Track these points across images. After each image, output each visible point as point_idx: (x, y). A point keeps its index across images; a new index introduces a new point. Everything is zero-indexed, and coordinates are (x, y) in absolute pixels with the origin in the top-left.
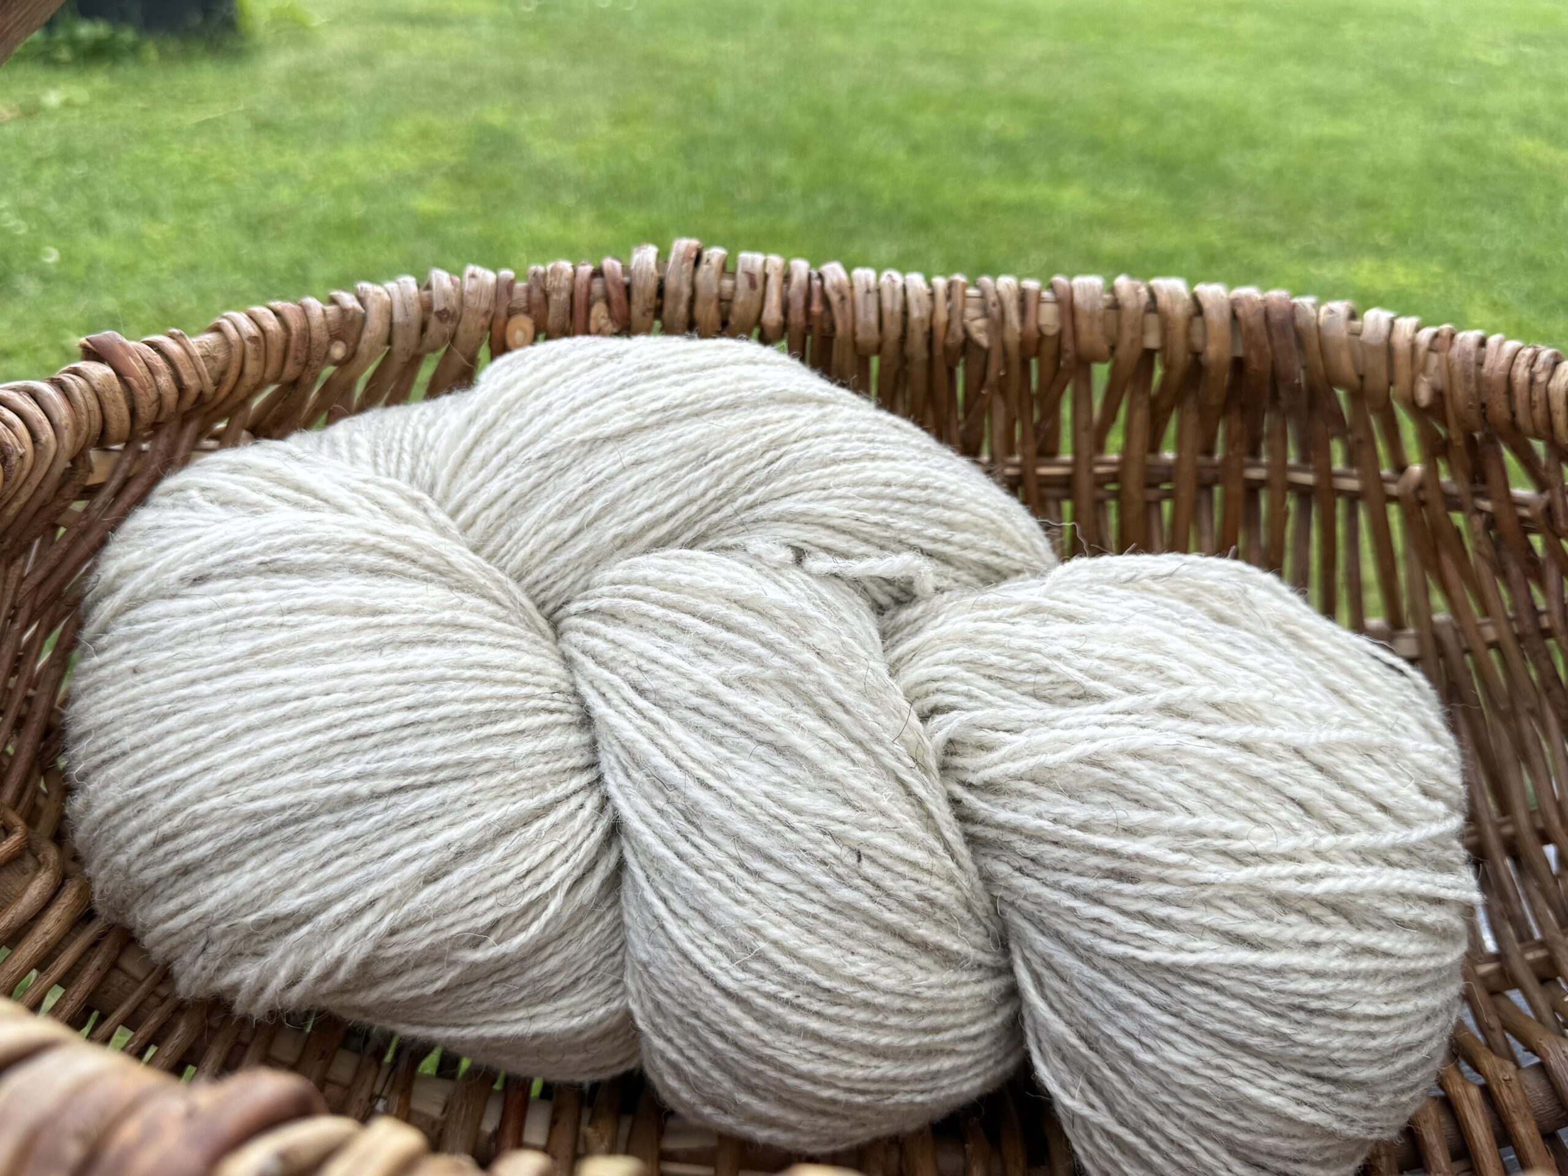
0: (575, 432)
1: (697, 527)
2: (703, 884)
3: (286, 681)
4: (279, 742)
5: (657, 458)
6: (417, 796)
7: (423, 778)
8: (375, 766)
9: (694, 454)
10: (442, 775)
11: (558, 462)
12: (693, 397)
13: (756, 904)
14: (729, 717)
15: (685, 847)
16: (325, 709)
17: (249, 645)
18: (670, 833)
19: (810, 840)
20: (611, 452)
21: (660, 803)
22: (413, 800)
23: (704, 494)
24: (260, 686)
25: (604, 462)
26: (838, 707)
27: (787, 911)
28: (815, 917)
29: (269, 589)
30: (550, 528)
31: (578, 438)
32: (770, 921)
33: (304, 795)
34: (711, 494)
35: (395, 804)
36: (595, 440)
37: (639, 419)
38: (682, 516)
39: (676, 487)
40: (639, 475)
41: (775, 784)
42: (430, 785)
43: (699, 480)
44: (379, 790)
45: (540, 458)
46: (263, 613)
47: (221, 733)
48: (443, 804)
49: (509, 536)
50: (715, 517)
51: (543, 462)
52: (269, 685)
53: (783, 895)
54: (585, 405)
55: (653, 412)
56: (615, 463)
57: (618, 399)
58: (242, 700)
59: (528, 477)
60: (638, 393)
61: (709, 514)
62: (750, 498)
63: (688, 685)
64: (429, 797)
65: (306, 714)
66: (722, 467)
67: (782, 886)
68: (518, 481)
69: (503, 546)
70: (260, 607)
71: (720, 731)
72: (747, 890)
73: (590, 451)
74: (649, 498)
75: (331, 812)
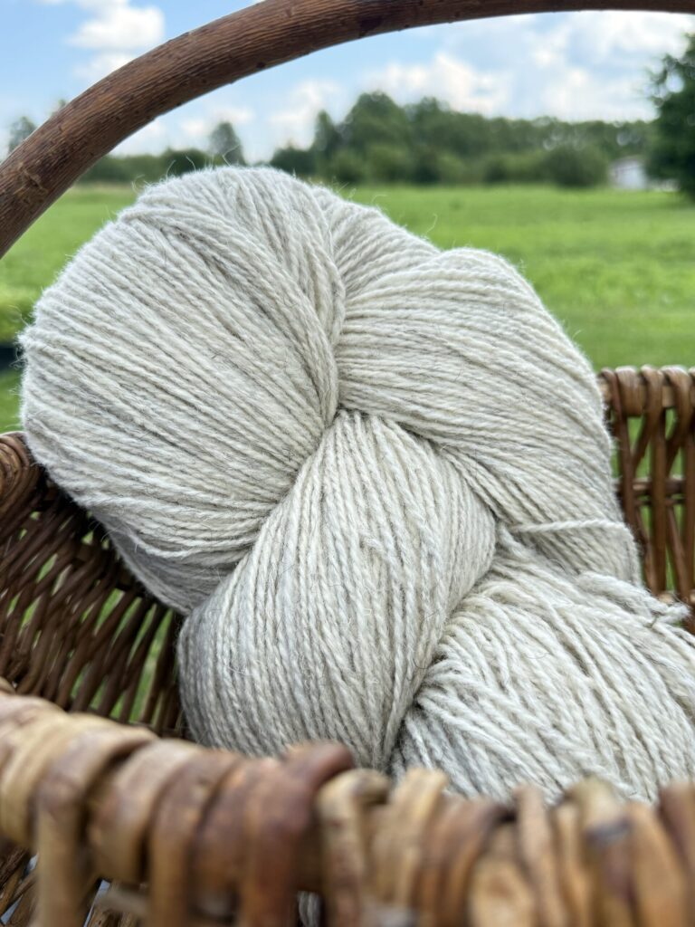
0: (452, 339)
1: (460, 442)
2: (251, 618)
3: (159, 331)
4: (126, 357)
5: (476, 390)
6: (161, 446)
7: (172, 439)
8: (154, 414)
9: (496, 405)
10: (182, 445)
11: (428, 345)
12: (526, 374)
13: (261, 653)
14: (344, 559)
15: (261, 593)
16: (160, 361)
17: (164, 296)
18: (262, 579)
19: (313, 657)
20: (457, 365)
21: (274, 561)
22: (157, 446)
23: (480, 429)
24: (147, 322)
25: (450, 367)
26: (401, 613)
27: (271, 672)
28: (281, 687)
29: (203, 275)
30: (391, 375)
31: (449, 344)
32: (260, 668)
33: (113, 398)
34: (483, 433)
35: (147, 441)
36: (455, 351)
37: (486, 361)
38: (459, 431)
39: (469, 413)
40: (458, 391)
41: (327, 612)
42: (173, 444)
43: (485, 420)
44: (146, 426)
45: (421, 336)
46: (187, 286)
47: (110, 327)
48: (170, 460)
49: (370, 357)
50: (474, 446)
51: (420, 339)
52: (151, 325)
53: (278, 662)
54: (470, 328)
55: (500, 364)
56: (453, 374)
57: (489, 341)
58: (132, 320)
59: (407, 340)
60: (501, 346)
61: (473, 442)
62: (501, 454)
63: (344, 524)
64: (166, 451)
65: (151, 356)
66: (503, 424)
67: (281, 658)
68: (400, 337)
69: (362, 358)
70: (189, 282)
71: (333, 560)
72: (265, 643)
73: (449, 354)
74: (451, 406)
75: (118, 417)
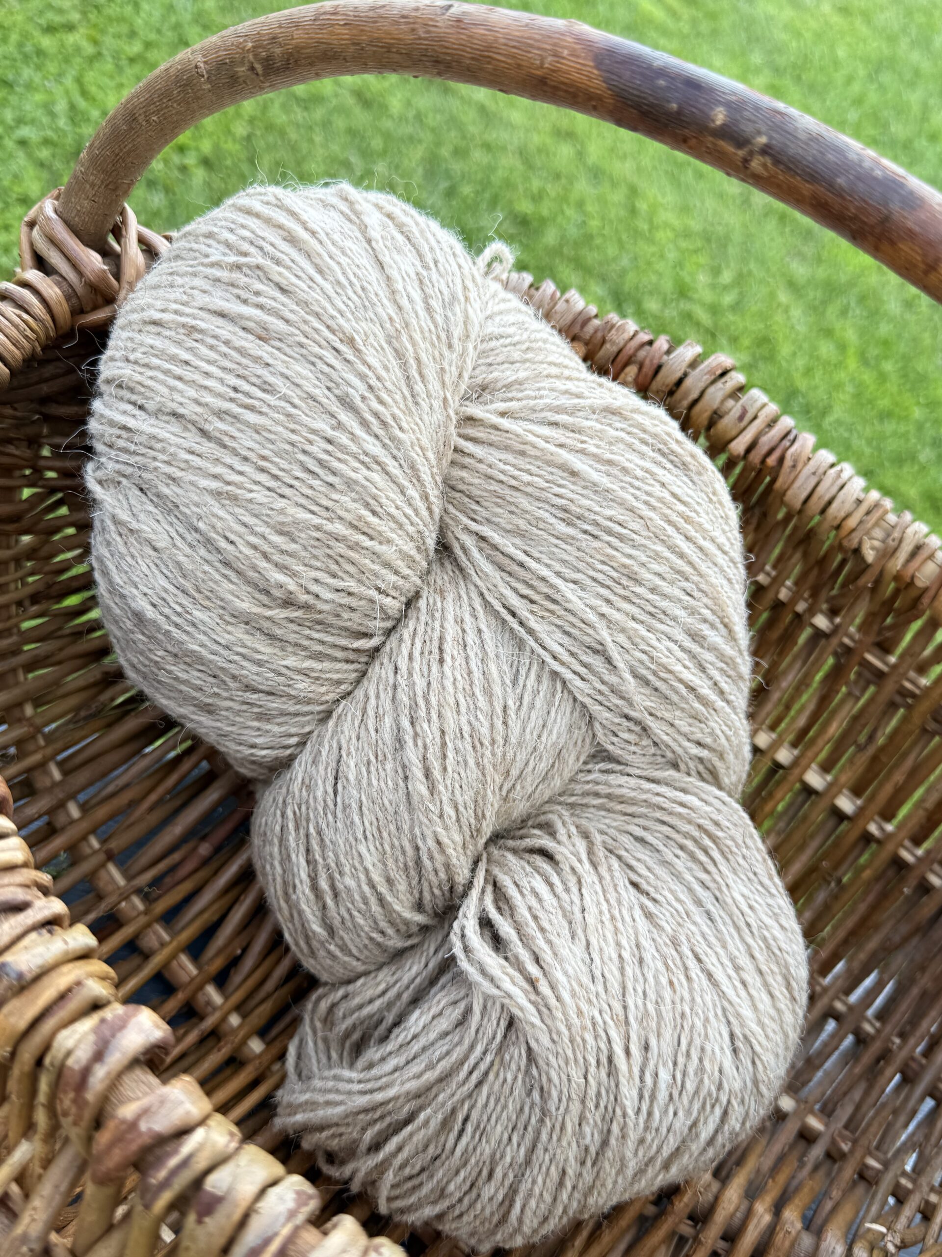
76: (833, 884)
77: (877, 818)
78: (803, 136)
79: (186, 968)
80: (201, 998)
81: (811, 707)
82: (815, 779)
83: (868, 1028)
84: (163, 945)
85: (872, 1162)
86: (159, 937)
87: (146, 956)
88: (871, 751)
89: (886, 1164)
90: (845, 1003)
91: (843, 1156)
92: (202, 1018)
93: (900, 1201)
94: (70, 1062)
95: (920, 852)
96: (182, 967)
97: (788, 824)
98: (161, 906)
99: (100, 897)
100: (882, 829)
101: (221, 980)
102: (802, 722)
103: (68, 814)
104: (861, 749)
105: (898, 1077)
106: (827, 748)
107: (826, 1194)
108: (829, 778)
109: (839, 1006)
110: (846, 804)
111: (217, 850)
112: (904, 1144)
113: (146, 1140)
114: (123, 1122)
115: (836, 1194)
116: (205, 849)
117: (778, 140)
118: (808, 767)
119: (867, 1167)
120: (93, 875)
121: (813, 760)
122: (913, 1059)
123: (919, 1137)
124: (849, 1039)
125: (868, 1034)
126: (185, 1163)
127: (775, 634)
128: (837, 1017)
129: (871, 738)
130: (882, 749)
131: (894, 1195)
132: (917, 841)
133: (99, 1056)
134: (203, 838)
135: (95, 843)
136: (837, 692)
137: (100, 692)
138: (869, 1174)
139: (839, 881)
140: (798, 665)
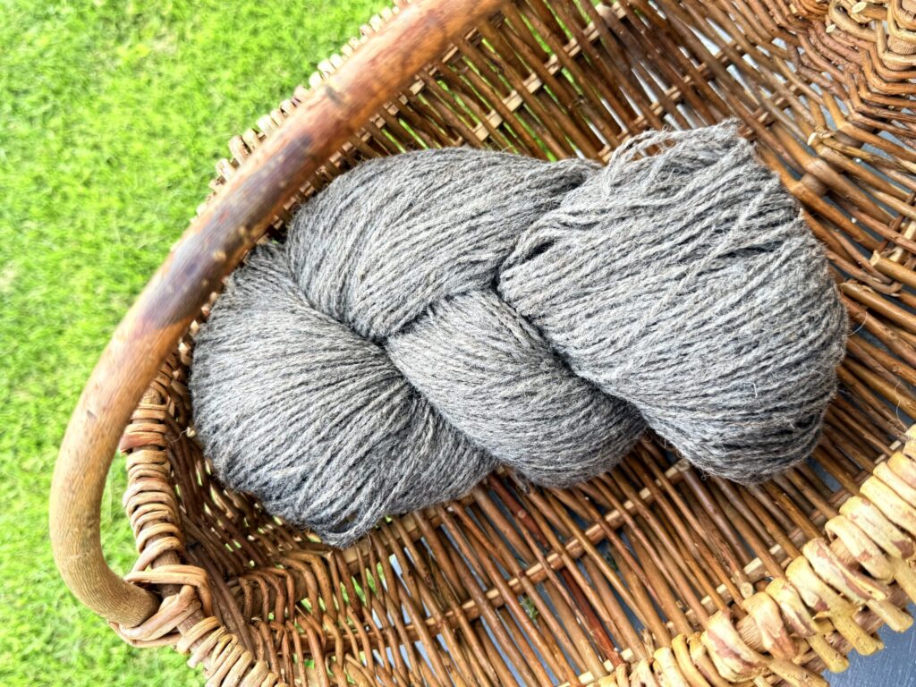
76: (582, 101)
77: (547, 66)
78: (245, 203)
79: (594, 531)
80: (615, 524)
81: (468, 99)
82: (513, 103)
83: (676, 96)
84: (579, 544)
85: (763, 118)
86: (575, 546)
87: (584, 553)
88: (504, 65)
89: (765, 110)
90: (657, 107)
91: (754, 133)
92: (625, 523)
93: (790, 107)
94: (738, 670)
95: (573, 41)
96: (594, 534)
97: (538, 124)
98: (556, 544)
99: (546, 579)
100: (554, 65)
101: (603, 510)
102: (476, 107)
103: (496, 598)
104: (502, 72)
105: (710, 83)
106: (497, 93)
107: (779, 156)
108: (514, 93)
109: (658, 111)
110: (533, 85)
111: (522, 507)
112: (754, 93)
113: (784, 635)
114: (773, 646)
115: (780, 149)
116: (521, 514)
117: (243, 219)
118: (504, 106)
119: (764, 122)
120: (533, 583)
121: (500, 102)
122: (702, 72)
123: (753, 83)
124: (680, 108)
125: (680, 96)
126: (799, 616)
127: (418, 119)
128: (664, 113)
129: (496, 63)
130: (505, 58)
131: (783, 109)
132: (566, 41)
133: (737, 656)
134: (514, 514)
135: (513, 582)
136: (463, 82)
137: (419, 575)
138: (769, 121)
139: (580, 97)
140: (440, 105)
